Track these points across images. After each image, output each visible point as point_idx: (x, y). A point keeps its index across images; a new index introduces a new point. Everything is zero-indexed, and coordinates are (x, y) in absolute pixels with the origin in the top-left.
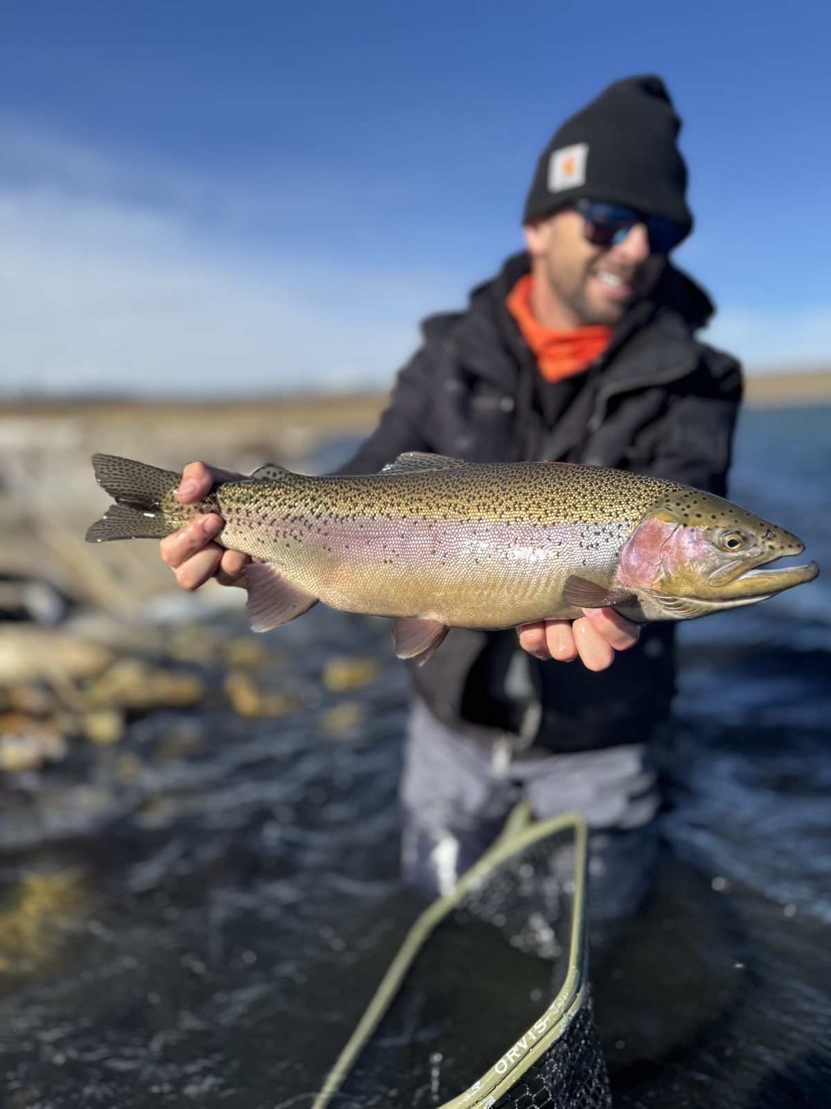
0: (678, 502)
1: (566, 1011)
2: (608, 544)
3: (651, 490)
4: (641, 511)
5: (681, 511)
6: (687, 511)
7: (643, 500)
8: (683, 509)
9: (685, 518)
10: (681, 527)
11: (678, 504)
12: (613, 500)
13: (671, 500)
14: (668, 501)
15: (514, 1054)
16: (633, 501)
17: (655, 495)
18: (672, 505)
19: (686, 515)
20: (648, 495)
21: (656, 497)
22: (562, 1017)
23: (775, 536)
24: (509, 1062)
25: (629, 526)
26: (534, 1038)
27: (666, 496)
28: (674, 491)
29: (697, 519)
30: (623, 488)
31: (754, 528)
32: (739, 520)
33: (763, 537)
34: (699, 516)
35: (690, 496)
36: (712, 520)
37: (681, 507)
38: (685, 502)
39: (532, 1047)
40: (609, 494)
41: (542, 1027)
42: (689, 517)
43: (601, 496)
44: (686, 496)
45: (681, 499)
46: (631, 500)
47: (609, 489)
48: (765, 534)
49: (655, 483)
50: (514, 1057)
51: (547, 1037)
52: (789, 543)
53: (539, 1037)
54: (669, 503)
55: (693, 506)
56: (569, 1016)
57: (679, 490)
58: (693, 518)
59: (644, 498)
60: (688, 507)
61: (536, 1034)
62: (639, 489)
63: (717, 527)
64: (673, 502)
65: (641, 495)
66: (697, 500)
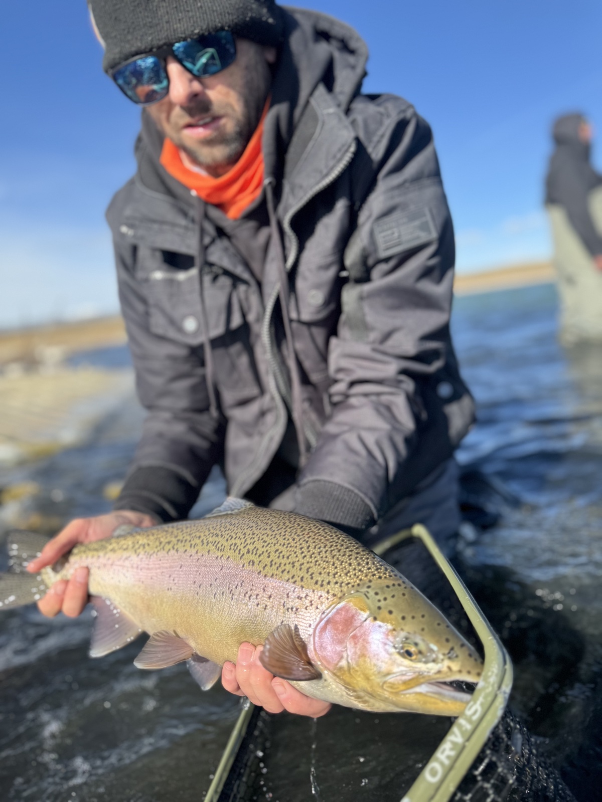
0: (378, 591)
1: (499, 687)
2: (307, 611)
3: (360, 570)
4: (343, 589)
5: (376, 601)
6: (382, 604)
7: (348, 578)
8: (379, 601)
9: (378, 611)
10: (371, 619)
11: (376, 594)
12: (324, 568)
13: (373, 587)
14: (369, 587)
15: (448, 752)
16: (340, 576)
17: (360, 577)
18: (371, 593)
19: (379, 608)
20: (355, 575)
21: (361, 580)
22: (496, 696)
23: (457, 656)
24: (442, 764)
25: (328, 599)
26: (469, 727)
27: (370, 581)
28: (380, 577)
29: (388, 615)
30: (338, 559)
31: (437, 642)
32: (426, 630)
33: (444, 654)
34: (390, 612)
35: (392, 588)
36: (401, 621)
37: (378, 597)
38: (384, 593)
39: (468, 740)
40: (324, 561)
41: (476, 712)
42: (381, 611)
43: (316, 561)
44: (388, 587)
45: (382, 588)
46: (339, 574)
47: (326, 557)
48: (446, 652)
49: (367, 563)
50: (448, 757)
51: (484, 724)
52: (469, 668)
53: (475, 724)
54: (369, 590)
55: (390, 600)
56: (505, 693)
57: (385, 577)
58: (384, 613)
59: (350, 577)
60: (385, 599)
61: (469, 720)
62: (350, 564)
63: (402, 630)
64: (373, 589)
65: (349, 572)
66: (396, 595)
